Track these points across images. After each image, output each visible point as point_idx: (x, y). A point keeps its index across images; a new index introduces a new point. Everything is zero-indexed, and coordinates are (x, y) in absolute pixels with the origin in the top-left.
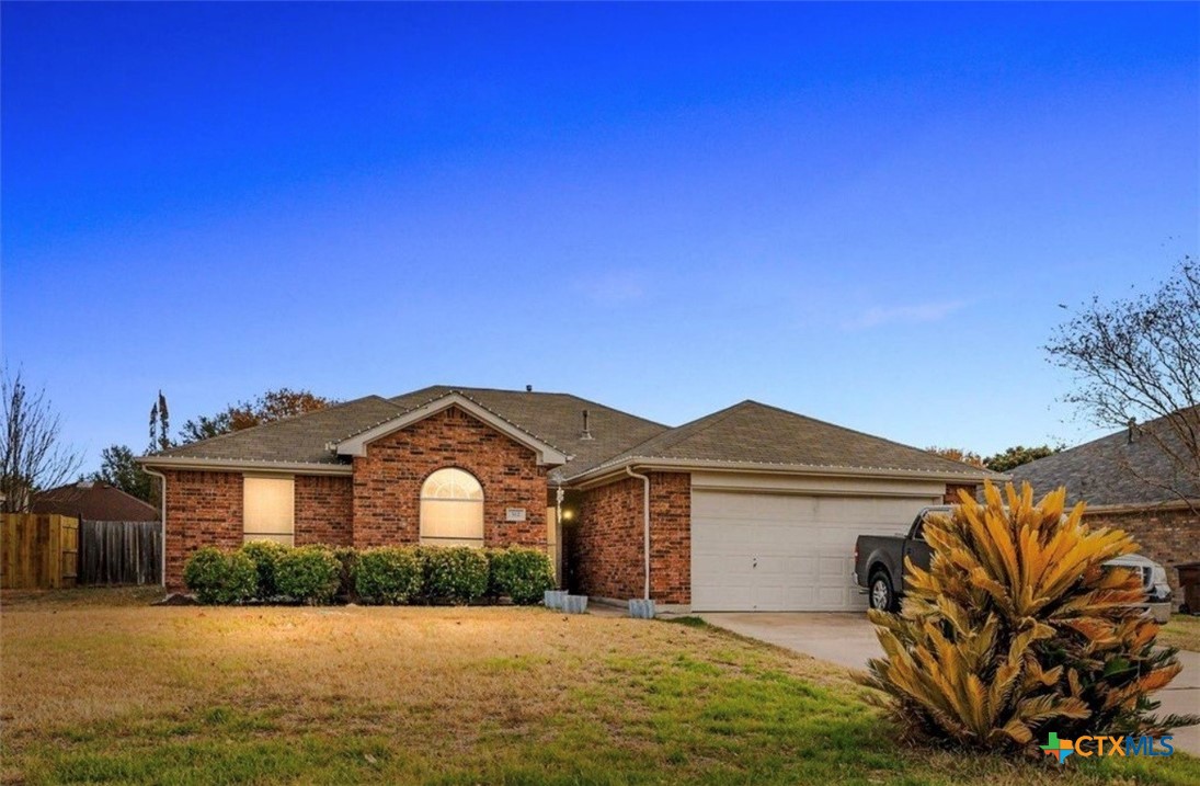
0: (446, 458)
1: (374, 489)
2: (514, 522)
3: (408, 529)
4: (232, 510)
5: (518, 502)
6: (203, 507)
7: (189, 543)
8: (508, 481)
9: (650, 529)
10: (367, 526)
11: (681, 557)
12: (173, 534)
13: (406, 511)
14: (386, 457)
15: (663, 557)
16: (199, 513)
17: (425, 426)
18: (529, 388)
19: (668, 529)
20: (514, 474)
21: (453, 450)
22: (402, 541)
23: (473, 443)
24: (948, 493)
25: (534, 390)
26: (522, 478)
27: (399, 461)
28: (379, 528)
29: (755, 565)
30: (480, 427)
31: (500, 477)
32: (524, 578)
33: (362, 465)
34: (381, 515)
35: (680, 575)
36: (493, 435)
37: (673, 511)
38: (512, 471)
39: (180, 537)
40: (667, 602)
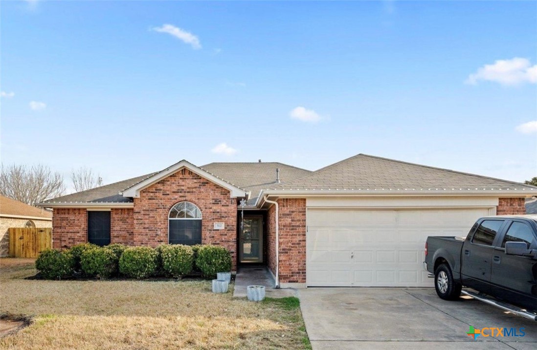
0: (181, 197)
1: (144, 215)
2: (218, 230)
3: (162, 235)
4: (82, 227)
5: (220, 218)
6: (69, 226)
7: (63, 244)
8: (215, 207)
9: (279, 235)
10: (140, 234)
11: (299, 252)
12: (56, 239)
13: (160, 226)
14: (150, 198)
15: (287, 253)
16: (68, 229)
17: (170, 180)
18: (260, 161)
19: (290, 235)
20: (218, 203)
21: (185, 192)
22: (158, 241)
23: (195, 188)
24: (500, 205)
25: (262, 161)
26: (223, 206)
27: (157, 199)
28: (147, 235)
29: (352, 257)
30: (200, 178)
31: (210, 206)
32: (210, 264)
33: (137, 202)
34: (148, 228)
35: (299, 264)
36: (207, 182)
37: (294, 223)
38: (216, 202)
39: (59, 241)
40: (290, 282)
